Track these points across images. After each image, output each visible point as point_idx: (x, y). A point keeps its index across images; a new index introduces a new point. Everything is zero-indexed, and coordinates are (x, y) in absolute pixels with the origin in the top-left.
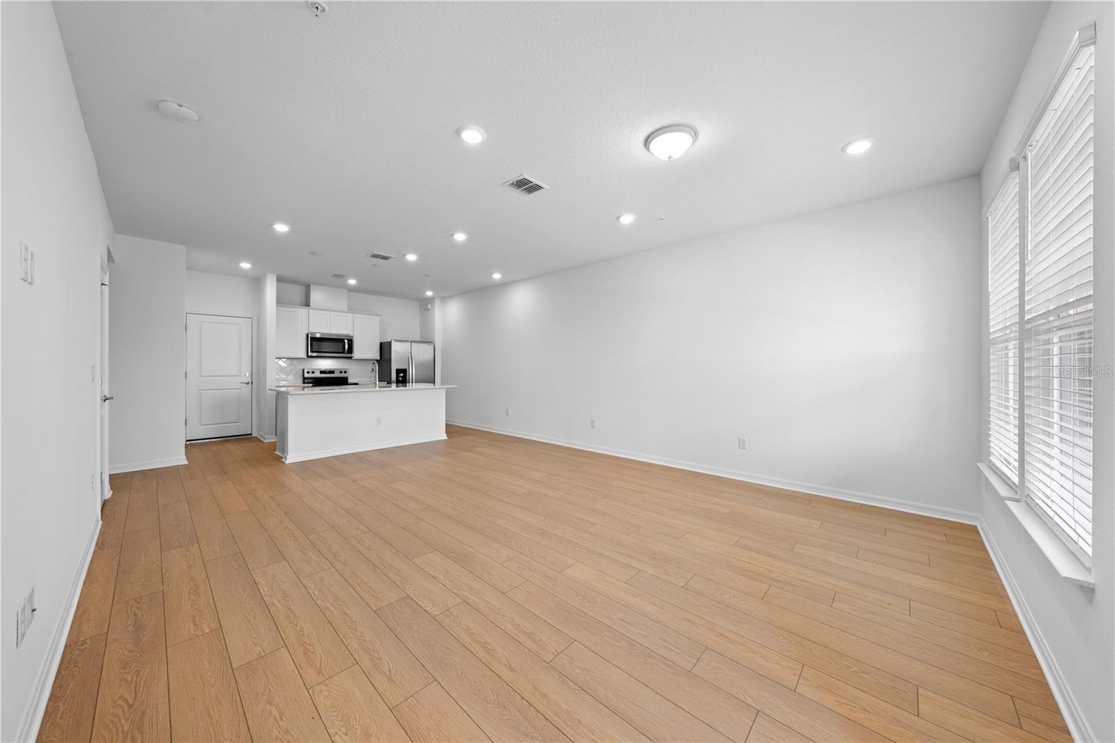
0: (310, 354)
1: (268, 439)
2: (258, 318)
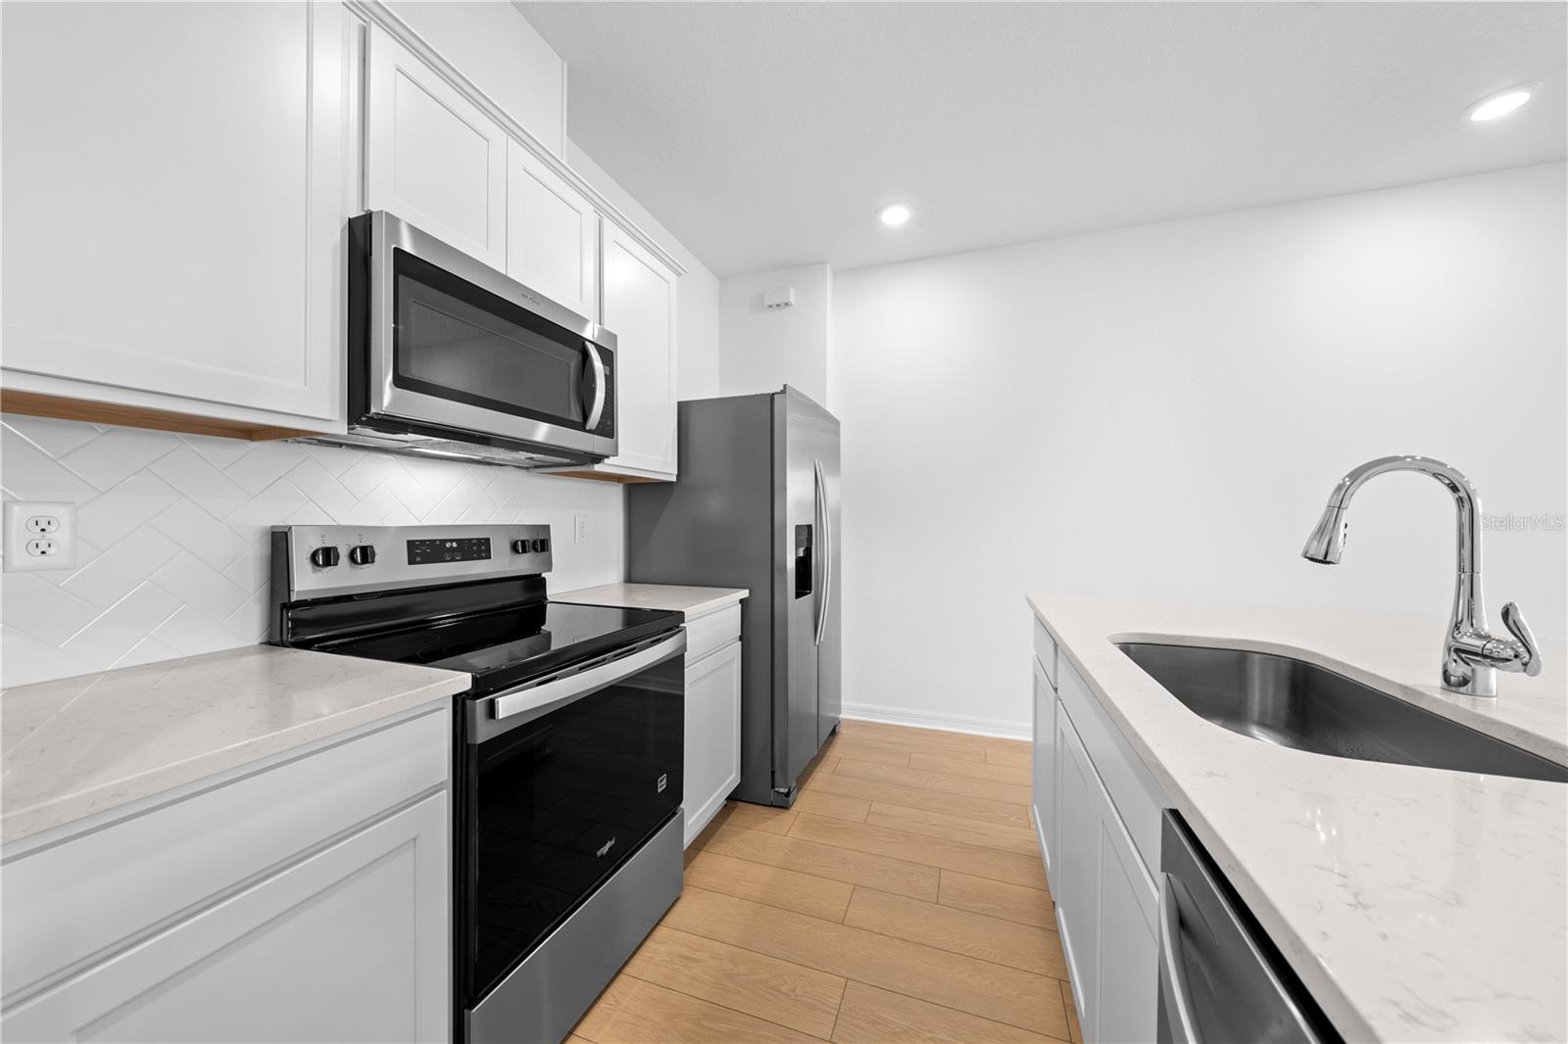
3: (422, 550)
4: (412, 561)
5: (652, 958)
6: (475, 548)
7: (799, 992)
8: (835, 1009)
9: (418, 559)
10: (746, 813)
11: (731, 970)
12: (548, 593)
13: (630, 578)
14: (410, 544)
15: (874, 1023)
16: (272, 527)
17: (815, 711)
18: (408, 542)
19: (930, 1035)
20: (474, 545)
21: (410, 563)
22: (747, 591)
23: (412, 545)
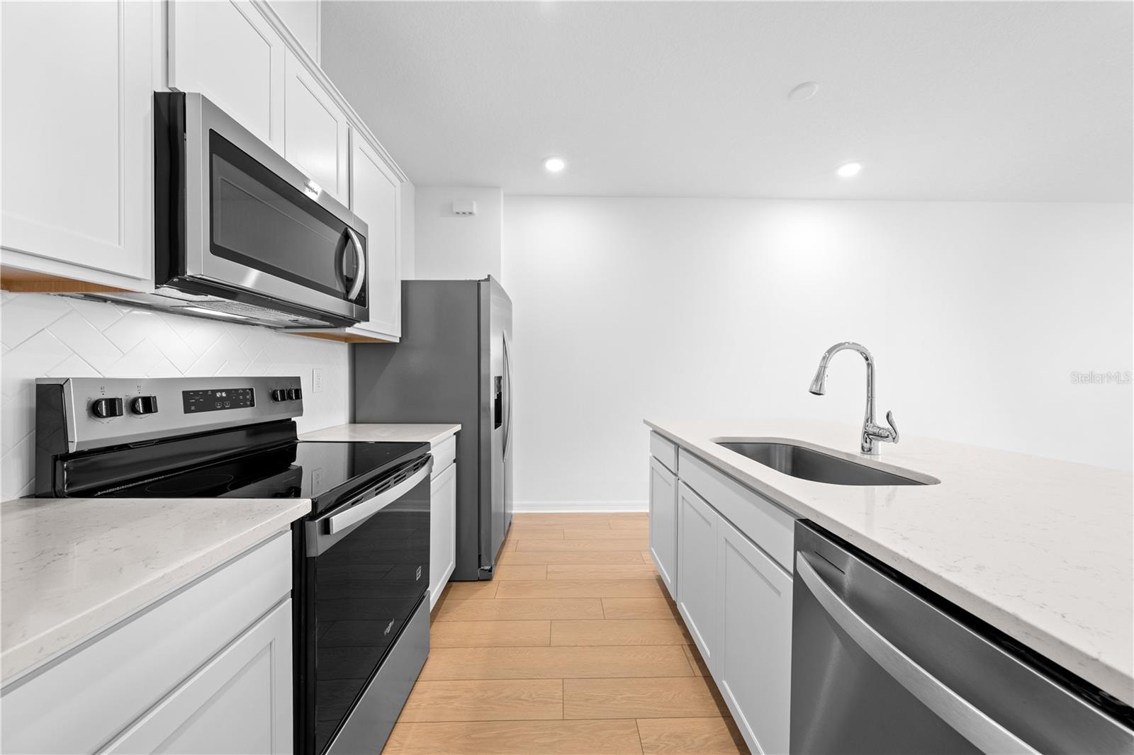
3: (197, 400)
4: (187, 410)
5: (419, 705)
6: (241, 397)
7: (534, 696)
8: (560, 699)
9: (193, 408)
10: (462, 588)
11: (482, 696)
12: (298, 434)
13: (354, 420)
14: (186, 394)
15: (587, 700)
16: (37, 379)
17: (503, 511)
18: (183, 392)
19: (621, 696)
20: (241, 394)
21: (185, 412)
22: (460, 425)
23: (186, 395)
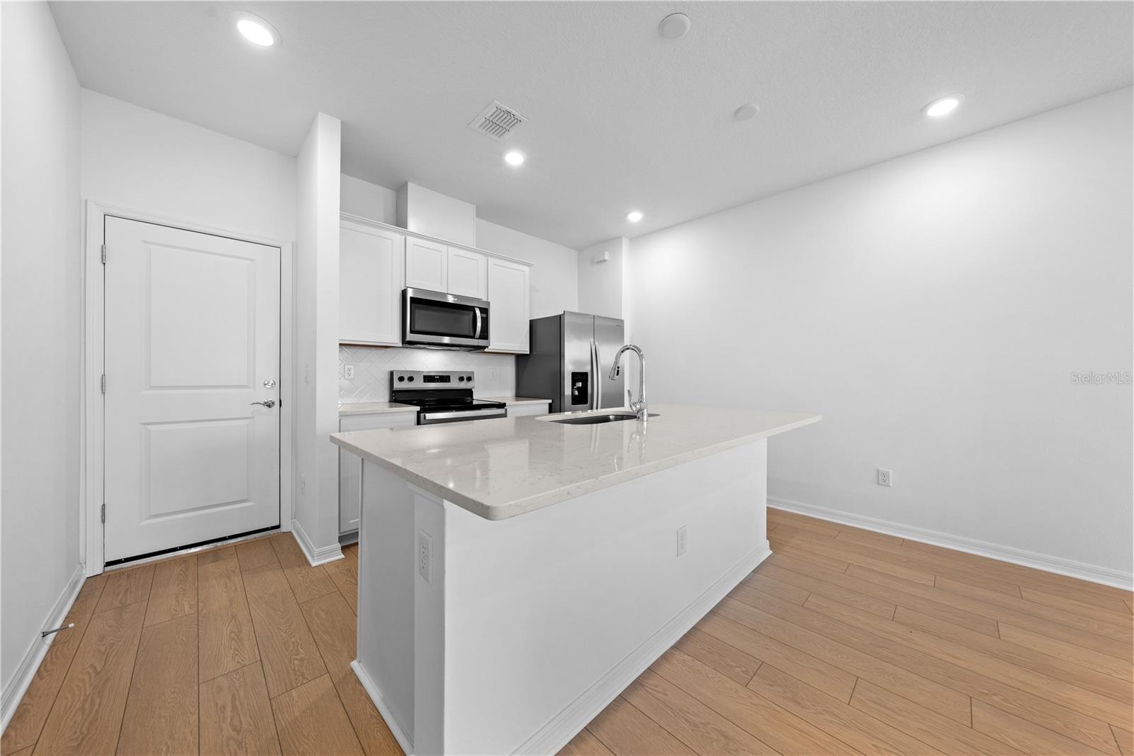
0: (410, 337)
1: (321, 555)
2: (295, 246)
9: (427, 381)
12: (473, 394)
13: (518, 395)
14: (425, 376)
16: (389, 370)
20: (445, 377)
21: (424, 382)
22: (551, 400)
